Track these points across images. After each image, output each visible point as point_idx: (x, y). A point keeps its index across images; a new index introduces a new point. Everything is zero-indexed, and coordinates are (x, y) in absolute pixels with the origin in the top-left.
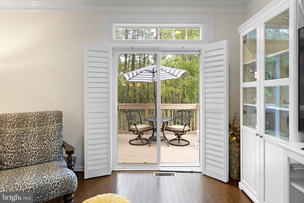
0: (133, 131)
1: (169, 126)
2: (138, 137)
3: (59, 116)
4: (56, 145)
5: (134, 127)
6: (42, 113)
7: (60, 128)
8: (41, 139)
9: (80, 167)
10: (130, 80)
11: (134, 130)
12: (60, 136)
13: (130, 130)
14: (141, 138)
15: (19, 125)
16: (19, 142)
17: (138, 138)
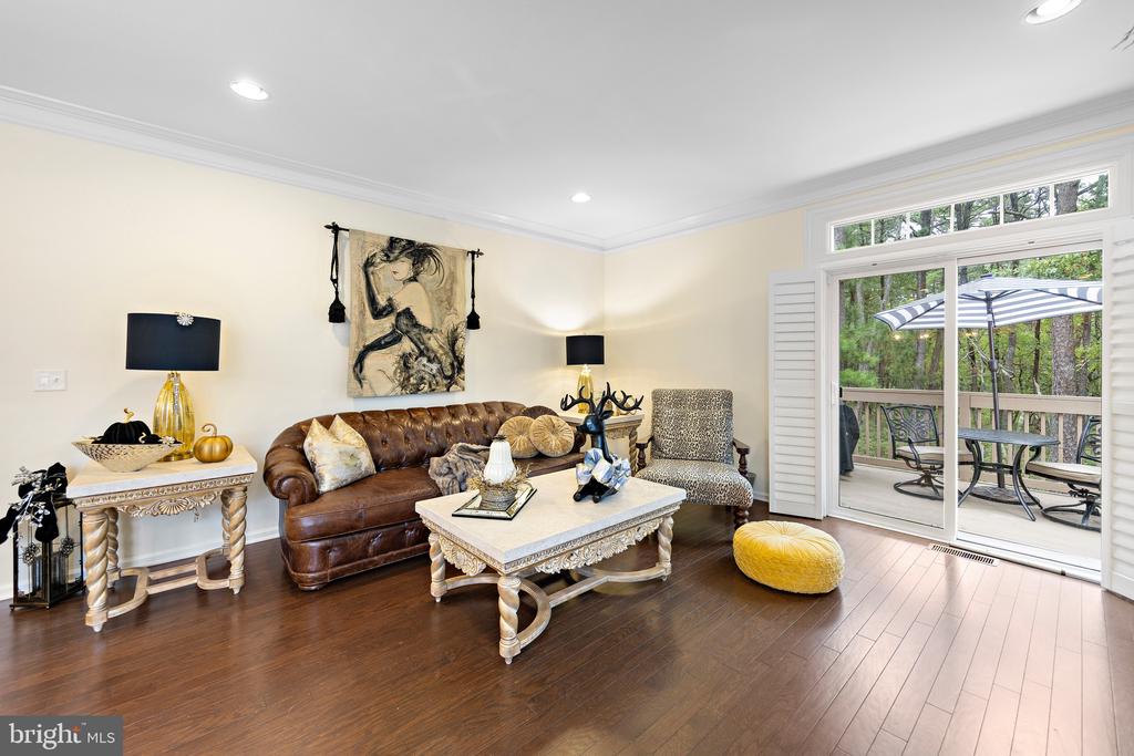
0: (907, 459)
1: (1042, 462)
2: (923, 477)
3: (727, 398)
4: (722, 439)
5: (907, 448)
6: (704, 392)
7: (729, 417)
8: (704, 428)
9: (763, 494)
10: (905, 327)
11: (909, 456)
12: (728, 428)
13: (895, 456)
14: (935, 483)
15: (676, 405)
16: (677, 426)
17: (923, 482)
